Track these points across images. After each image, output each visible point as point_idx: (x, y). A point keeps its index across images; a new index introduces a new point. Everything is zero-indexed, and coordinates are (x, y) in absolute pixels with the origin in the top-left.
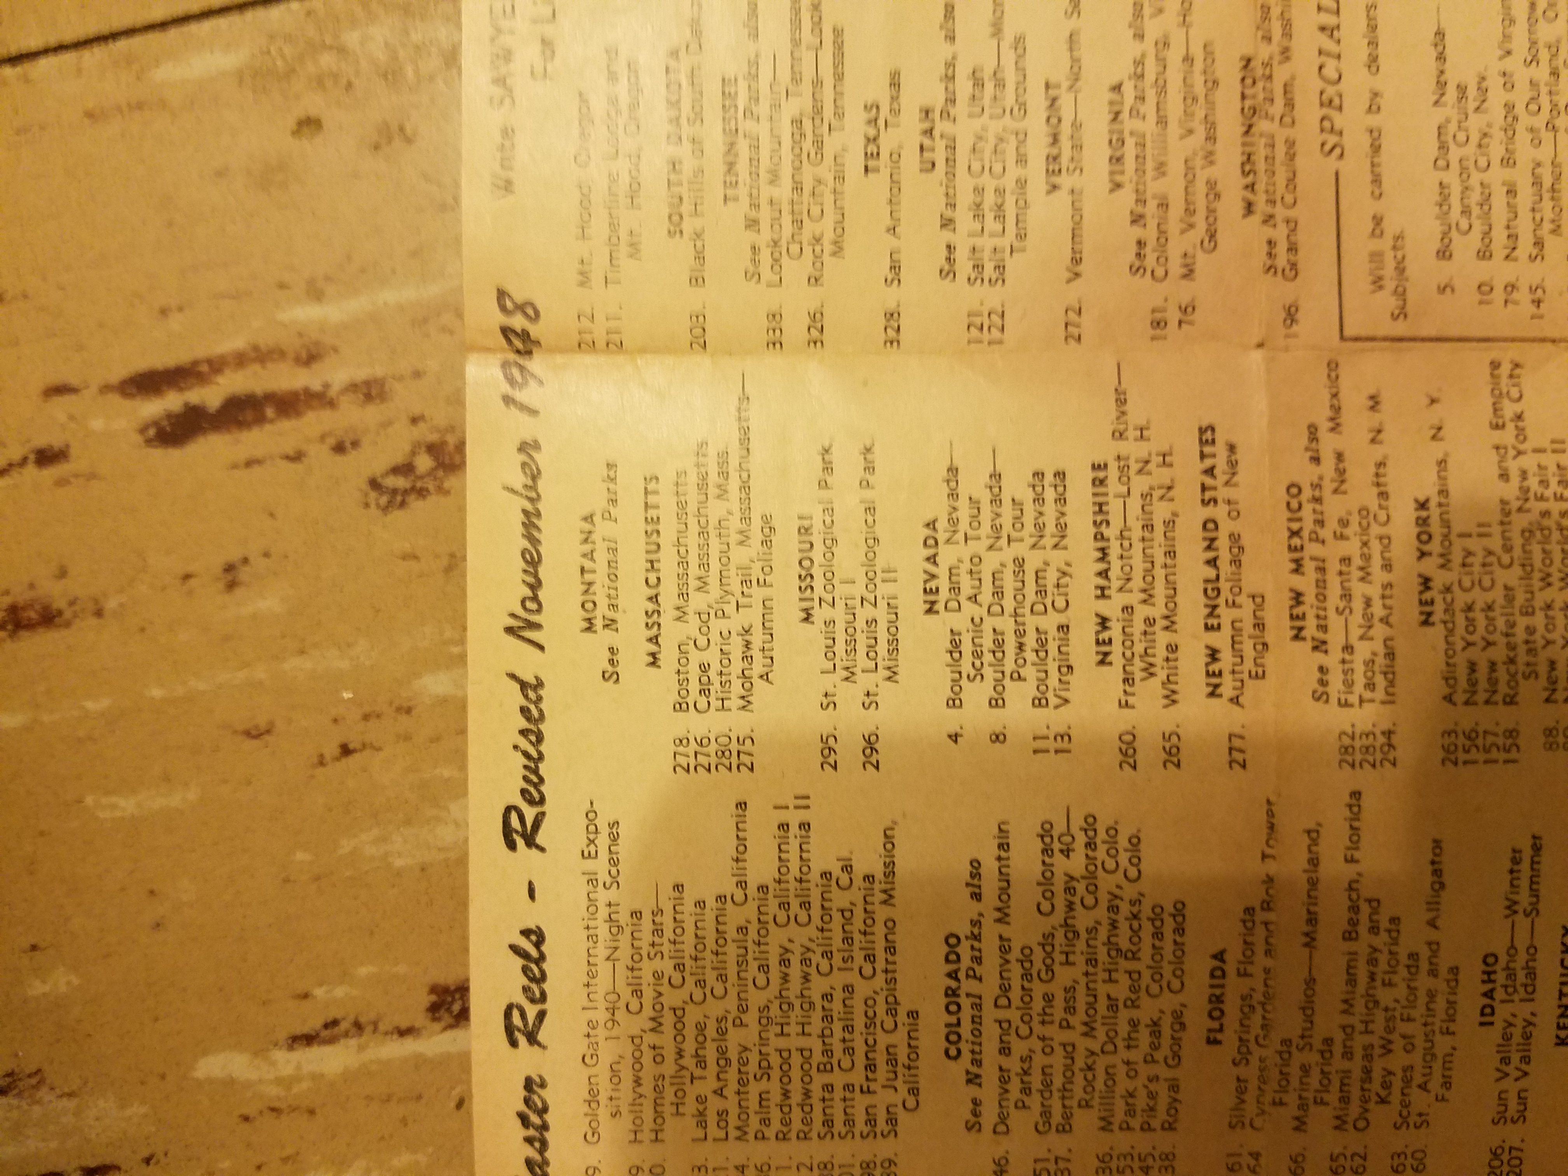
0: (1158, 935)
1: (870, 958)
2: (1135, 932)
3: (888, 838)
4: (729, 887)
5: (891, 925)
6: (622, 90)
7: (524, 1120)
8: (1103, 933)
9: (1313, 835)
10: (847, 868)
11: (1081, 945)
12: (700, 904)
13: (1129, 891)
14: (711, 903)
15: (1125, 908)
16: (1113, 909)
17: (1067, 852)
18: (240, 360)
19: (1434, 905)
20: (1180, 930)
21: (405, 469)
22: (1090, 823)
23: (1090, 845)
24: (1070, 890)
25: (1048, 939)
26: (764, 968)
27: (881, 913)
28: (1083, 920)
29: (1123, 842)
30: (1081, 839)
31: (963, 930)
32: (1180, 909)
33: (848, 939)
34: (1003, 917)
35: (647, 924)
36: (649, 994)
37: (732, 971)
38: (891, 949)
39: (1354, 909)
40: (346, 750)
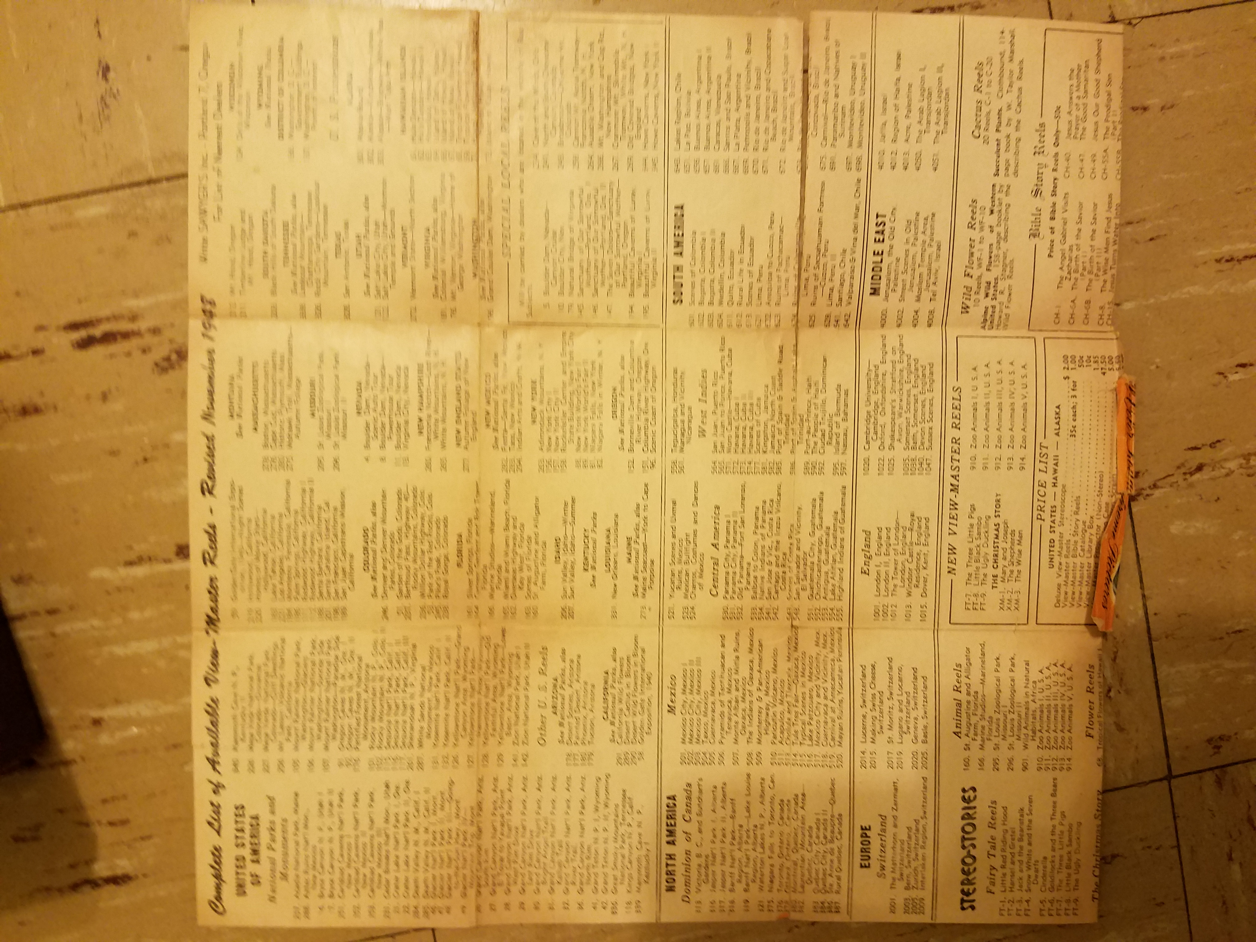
0: (438, 528)
1: (336, 536)
2: (430, 528)
3: (342, 494)
4: (284, 511)
5: (343, 525)
6: (247, 227)
7: (210, 592)
8: (419, 527)
9: (492, 495)
10: (327, 504)
11: (412, 532)
12: (273, 517)
13: (428, 513)
14: (277, 516)
15: (427, 519)
16: (423, 518)
17: (406, 499)
18: (108, 319)
19: (536, 520)
20: (446, 526)
21: (168, 359)
22: (415, 490)
23: (415, 497)
24: (407, 512)
25: (399, 530)
26: (297, 539)
27: (339, 520)
28: (412, 523)
29: (426, 496)
30: (411, 494)
31: (369, 526)
32: (446, 519)
33: (327, 529)
34: (384, 521)
35: (253, 523)
36: (254, 548)
37: (285, 540)
38: (343, 532)
39: (507, 520)
40: (146, 460)
